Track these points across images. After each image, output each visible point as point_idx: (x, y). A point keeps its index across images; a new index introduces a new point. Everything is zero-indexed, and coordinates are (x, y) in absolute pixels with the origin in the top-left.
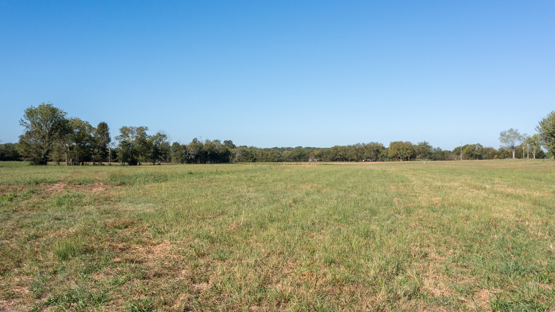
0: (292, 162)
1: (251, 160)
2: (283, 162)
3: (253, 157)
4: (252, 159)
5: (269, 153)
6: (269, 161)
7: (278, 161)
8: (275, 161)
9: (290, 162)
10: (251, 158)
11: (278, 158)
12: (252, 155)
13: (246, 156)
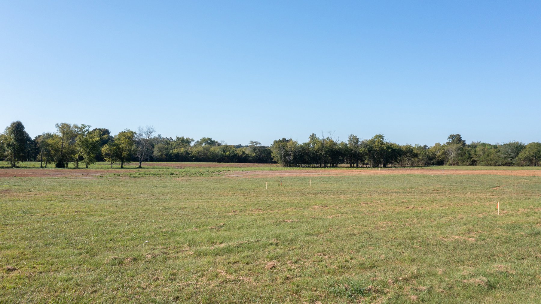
0: (527, 165)
1: (468, 163)
2: (513, 166)
3: (472, 158)
4: (469, 161)
5: (493, 151)
6: (490, 165)
7: (504, 165)
8: (499, 165)
9: (522, 166)
10: (468, 159)
11: (503, 160)
12: (470, 154)
13: (462, 156)
